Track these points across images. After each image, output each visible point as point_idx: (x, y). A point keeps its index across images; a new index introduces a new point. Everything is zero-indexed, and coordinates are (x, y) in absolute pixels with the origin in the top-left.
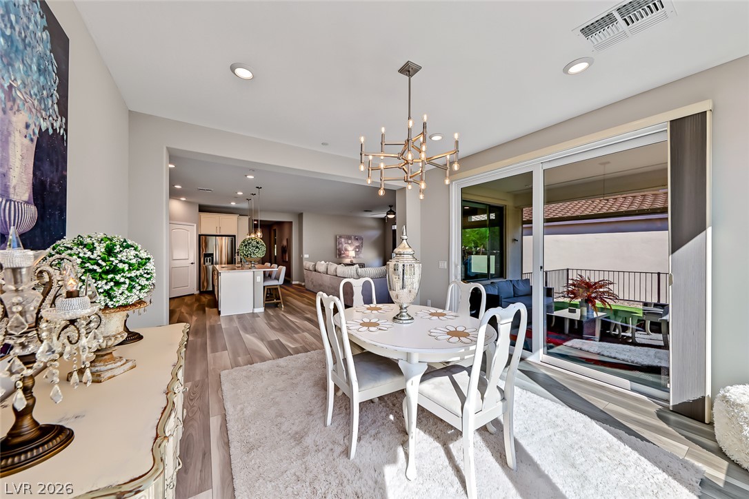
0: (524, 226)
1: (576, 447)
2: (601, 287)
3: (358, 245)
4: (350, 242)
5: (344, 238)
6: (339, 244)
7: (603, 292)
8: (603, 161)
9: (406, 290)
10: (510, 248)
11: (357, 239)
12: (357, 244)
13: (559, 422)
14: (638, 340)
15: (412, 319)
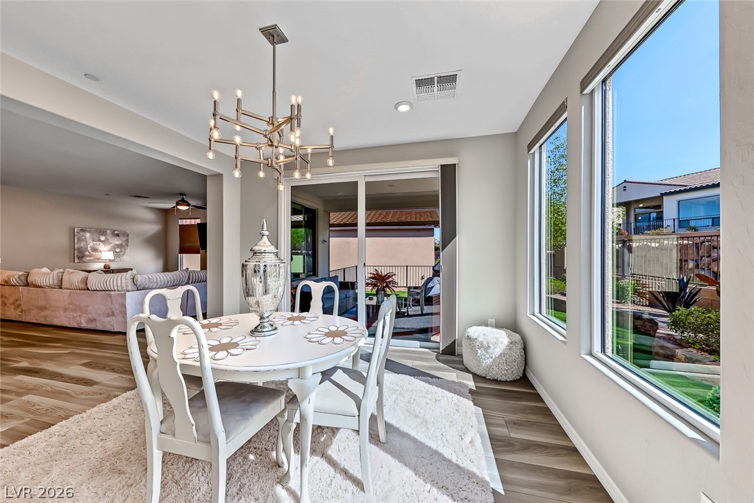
0: (331, 229)
1: (412, 401)
2: (388, 278)
3: (117, 243)
4: (103, 238)
5: (90, 232)
6: (79, 240)
7: (390, 281)
8: (390, 184)
9: (269, 296)
10: (321, 248)
11: (118, 235)
12: (117, 241)
13: (395, 387)
14: (410, 313)
15: (276, 329)
